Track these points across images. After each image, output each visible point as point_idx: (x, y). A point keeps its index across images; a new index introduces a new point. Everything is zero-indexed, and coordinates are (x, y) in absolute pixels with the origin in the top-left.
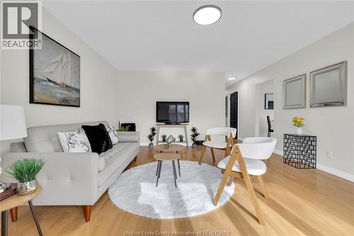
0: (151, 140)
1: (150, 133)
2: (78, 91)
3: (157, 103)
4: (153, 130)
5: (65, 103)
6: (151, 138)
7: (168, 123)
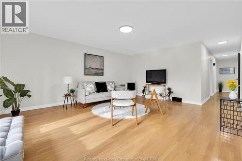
0: (143, 93)
1: (143, 89)
2: (103, 70)
3: (147, 71)
4: (145, 87)
5: (96, 74)
6: (143, 92)
7: (153, 83)
